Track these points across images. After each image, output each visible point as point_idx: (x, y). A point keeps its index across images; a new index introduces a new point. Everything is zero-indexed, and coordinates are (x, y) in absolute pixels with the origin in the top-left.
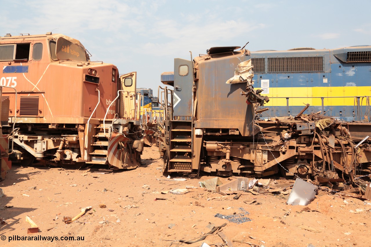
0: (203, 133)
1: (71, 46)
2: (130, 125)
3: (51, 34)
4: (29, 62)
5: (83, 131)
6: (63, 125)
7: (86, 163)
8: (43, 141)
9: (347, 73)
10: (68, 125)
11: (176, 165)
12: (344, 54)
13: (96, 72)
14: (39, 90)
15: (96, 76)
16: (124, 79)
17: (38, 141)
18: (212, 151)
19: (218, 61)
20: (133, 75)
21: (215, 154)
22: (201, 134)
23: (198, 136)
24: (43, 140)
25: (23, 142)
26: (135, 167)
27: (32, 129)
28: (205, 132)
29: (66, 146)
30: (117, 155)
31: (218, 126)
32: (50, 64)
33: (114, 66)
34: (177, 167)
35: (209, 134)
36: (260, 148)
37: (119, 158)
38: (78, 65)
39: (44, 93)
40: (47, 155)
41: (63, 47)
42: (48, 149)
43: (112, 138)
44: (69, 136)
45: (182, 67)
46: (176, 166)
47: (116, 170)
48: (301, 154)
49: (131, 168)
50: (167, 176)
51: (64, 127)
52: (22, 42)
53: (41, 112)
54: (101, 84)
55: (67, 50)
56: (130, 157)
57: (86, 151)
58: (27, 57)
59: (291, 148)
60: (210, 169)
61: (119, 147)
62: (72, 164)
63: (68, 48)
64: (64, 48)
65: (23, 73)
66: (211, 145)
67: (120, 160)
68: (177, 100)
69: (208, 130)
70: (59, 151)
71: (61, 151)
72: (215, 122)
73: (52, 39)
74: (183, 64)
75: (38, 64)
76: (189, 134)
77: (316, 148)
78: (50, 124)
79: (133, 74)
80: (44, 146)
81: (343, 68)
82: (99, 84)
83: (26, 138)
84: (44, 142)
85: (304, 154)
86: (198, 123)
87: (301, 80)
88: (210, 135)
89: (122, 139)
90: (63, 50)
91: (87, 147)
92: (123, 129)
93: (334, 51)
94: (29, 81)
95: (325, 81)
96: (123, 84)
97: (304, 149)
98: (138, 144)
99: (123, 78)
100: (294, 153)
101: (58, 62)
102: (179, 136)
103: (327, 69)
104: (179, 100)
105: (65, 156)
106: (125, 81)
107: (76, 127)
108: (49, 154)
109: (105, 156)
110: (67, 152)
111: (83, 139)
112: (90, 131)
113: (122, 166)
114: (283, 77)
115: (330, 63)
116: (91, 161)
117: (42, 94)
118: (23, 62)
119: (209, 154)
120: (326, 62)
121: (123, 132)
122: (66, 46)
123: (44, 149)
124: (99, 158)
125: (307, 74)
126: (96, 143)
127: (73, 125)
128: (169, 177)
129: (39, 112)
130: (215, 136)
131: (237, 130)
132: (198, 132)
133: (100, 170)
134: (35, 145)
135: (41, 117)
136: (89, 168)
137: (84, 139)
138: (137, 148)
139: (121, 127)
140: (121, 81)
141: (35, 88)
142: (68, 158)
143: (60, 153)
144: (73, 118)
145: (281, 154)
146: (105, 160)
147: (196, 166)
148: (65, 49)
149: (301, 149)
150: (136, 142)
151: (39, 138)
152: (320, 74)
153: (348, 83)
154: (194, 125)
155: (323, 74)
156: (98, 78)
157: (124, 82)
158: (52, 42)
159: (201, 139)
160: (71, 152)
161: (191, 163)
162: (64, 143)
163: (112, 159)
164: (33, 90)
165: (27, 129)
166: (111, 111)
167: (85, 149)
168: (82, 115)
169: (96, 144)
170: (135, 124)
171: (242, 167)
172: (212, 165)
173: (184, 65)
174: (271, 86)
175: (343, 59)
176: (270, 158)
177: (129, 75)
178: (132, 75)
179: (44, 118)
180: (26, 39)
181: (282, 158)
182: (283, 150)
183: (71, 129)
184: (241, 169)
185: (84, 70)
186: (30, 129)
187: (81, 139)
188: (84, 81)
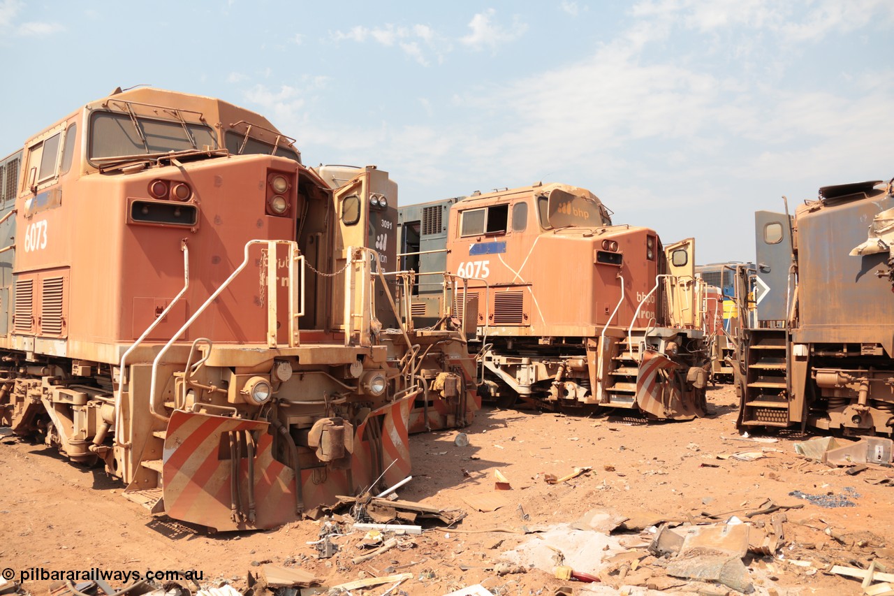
0: (810, 352)
1: (574, 201)
2: (679, 339)
3: (541, 185)
4: (506, 235)
5: (595, 349)
6: (561, 338)
7: (600, 405)
8: (531, 366)
10: (568, 339)
11: (759, 412)
13: (616, 244)
14: (523, 281)
15: (617, 252)
16: (671, 253)
17: (522, 366)
18: (831, 388)
19: (834, 213)
20: (689, 243)
21: (837, 394)
22: (806, 353)
23: (799, 358)
24: (531, 364)
25: (499, 368)
26: (691, 417)
27: (514, 346)
28: (813, 350)
29: (567, 374)
30: (654, 393)
31: (839, 338)
32: (540, 236)
33: (650, 231)
34: (761, 417)
35: (821, 354)
37: (658, 399)
38: (584, 236)
39: (531, 285)
40: (538, 389)
41: (560, 205)
42: (539, 380)
43: (645, 362)
44: (571, 358)
45: (769, 227)
46: (759, 416)
47: (653, 420)
49: (683, 417)
50: (742, 433)
51: (564, 342)
52: (497, 204)
53: (526, 317)
54: (627, 265)
55: (567, 209)
56: (681, 397)
57: (599, 385)
58: (504, 227)
60: (827, 422)
61: (658, 378)
62: (576, 406)
63: (569, 205)
64: (561, 207)
65: (499, 254)
66: (826, 376)
67: (660, 402)
68: (763, 290)
69: (818, 346)
70: (555, 383)
71: (559, 383)
72: (833, 331)
73: (542, 194)
74: (771, 221)
75: (522, 237)
76: (780, 355)
78: (540, 337)
79: (688, 241)
80: (532, 375)
82: (621, 266)
83: (503, 360)
84: (532, 368)
86: (798, 334)
88: (824, 357)
89: (664, 363)
90: (559, 211)
91: (601, 376)
92: (666, 346)
94: (507, 266)
96: (671, 261)
98: (697, 373)
99: (670, 251)
101: (552, 231)
102: (766, 358)
104: (768, 289)
105: (566, 392)
106: (673, 256)
107: (583, 342)
108: (540, 387)
109: (632, 394)
110: (570, 386)
111: (594, 362)
112: (607, 348)
113: (665, 413)
116: (609, 403)
117: (528, 287)
118: (498, 235)
119: (825, 394)
121: (666, 351)
122: (564, 204)
123: (532, 380)
124: (622, 398)
126: (618, 370)
127: (578, 339)
128: (746, 435)
129: (523, 317)
130: (835, 358)
131: (880, 345)
132: (799, 350)
133: (627, 419)
134: (518, 372)
135: (526, 326)
136: (606, 416)
137: (596, 363)
138: (694, 382)
139: (663, 343)
140: (667, 256)
141: (517, 277)
142: (570, 396)
143: (558, 386)
144: (577, 328)
146: (632, 401)
147: (796, 415)
148: (564, 207)
150: (692, 370)
151: (525, 360)
154: (790, 337)
156: (620, 256)
157: (673, 258)
158: (542, 198)
159: (805, 363)
160: (576, 385)
161: (785, 409)
162: (565, 371)
163: (646, 400)
164: (513, 281)
165: (506, 346)
166: (647, 312)
167: (598, 380)
168: (593, 322)
169: (617, 372)
170: (689, 336)
172: (832, 414)
173: (774, 223)
177: (681, 244)
178: (686, 245)
179: (532, 327)
180: (502, 198)
183: (575, 345)
185: (595, 244)
186: (510, 347)
187: (591, 364)
188: (595, 262)
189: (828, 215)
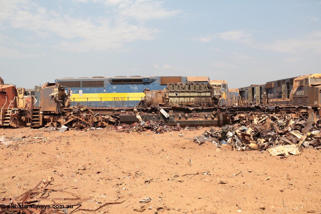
2: (19, 111)
7: (1, 125)
9: (113, 88)
12: (111, 80)
15: (5, 91)
18: (47, 119)
20: (23, 89)
21: (48, 120)
22: (42, 113)
23: (41, 114)
33: (13, 86)
34: (35, 125)
35: (45, 113)
36: (62, 118)
37: (15, 123)
43: (12, 115)
45: (37, 89)
47: (14, 128)
48: (75, 119)
49: (20, 127)
50: (31, 128)
56: (20, 123)
57: (1, 121)
59: (72, 117)
61: (15, 119)
66: (46, 117)
68: (36, 101)
69: (44, 112)
72: (47, 109)
76: (38, 114)
77: (80, 117)
81: (112, 85)
85: (76, 119)
86: (41, 109)
87: (95, 90)
89: (16, 116)
91: (1, 119)
93: (108, 79)
95: (105, 91)
97: (76, 117)
100: (73, 119)
102: (36, 114)
103: (105, 86)
104: (37, 101)
106: (19, 92)
109: (9, 122)
112: (3, 113)
113: (16, 126)
114: (88, 89)
115: (107, 83)
116: (3, 125)
119: (46, 120)
120: (105, 83)
121: (16, 113)
124: (6, 123)
125: (98, 88)
126: (5, 117)
130: (47, 114)
131: (54, 111)
132: (41, 112)
133: (7, 128)
139: (16, 111)
140: (17, 92)
145: (69, 119)
146: (9, 124)
147: (41, 125)
149: (75, 117)
152: (102, 88)
153: (113, 92)
154: (40, 110)
155: (104, 88)
159: (42, 115)
161: (39, 123)
163: (12, 124)
166: (12, 105)
170: (22, 110)
171: (57, 124)
172: (47, 124)
174: (83, 93)
175: (111, 82)
176: (66, 121)
177: (21, 89)
181: (69, 121)
182: (70, 118)
184: (57, 125)
189: (46, 88)
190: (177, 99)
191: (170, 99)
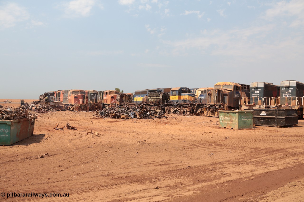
39: (108, 99)
65: (106, 97)
73: (110, 91)
75: (108, 95)
78: (108, 104)
93: (148, 90)
168: (111, 103)
190: (151, 100)
191: (149, 100)
